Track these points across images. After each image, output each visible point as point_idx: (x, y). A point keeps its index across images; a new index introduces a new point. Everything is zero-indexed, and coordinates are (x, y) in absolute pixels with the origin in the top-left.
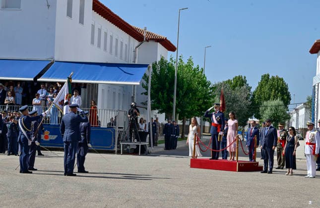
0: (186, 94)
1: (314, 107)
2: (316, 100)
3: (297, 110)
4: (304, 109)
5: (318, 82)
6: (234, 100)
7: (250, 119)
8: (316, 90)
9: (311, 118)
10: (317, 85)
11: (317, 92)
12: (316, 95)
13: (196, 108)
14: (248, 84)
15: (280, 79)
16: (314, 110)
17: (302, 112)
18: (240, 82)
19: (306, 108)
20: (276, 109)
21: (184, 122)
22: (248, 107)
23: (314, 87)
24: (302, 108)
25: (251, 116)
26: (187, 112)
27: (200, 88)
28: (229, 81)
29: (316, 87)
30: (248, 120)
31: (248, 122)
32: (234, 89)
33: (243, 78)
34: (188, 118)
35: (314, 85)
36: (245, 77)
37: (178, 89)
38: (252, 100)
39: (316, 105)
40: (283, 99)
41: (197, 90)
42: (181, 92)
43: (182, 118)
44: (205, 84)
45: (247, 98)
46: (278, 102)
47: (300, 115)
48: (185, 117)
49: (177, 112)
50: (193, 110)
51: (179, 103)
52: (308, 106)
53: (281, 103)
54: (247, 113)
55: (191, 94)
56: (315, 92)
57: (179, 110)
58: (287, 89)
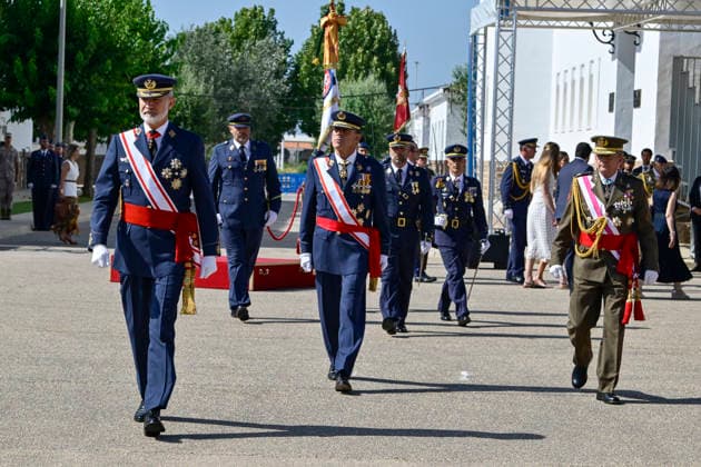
0: (96, 61)
1: (473, 98)
2: (480, 76)
3: (424, 108)
4: (445, 105)
5: (485, 25)
6: (240, 80)
7: (287, 137)
8: (480, 47)
9: (467, 131)
10: (482, 31)
11: (481, 53)
12: (480, 61)
13: (127, 105)
14: (282, 34)
15: (376, 16)
16: (474, 105)
17: (440, 113)
18: (260, 25)
19: (452, 101)
20: (367, 106)
21: (89, 148)
22: (280, 101)
23: (475, 37)
24: (438, 101)
25: (290, 128)
26: (100, 115)
27: (138, 42)
28: (223, 22)
29: (481, 39)
30: (280, 138)
31: (283, 145)
32: (238, 48)
33: (266, 13)
34: (101, 133)
35: (472, 32)
36: (272, 11)
37: (71, 46)
38: (294, 78)
39: (479, 91)
40: (384, 76)
41: (126, 49)
42: (80, 56)
43: (85, 134)
44: (152, 32)
45: (278, 74)
46: (371, 83)
47: (433, 121)
48: (94, 132)
49: (67, 117)
50: (116, 108)
51: (75, 88)
52: (455, 96)
53: (382, 86)
54: (279, 117)
55: (109, 62)
56: (476, 53)
57: (75, 111)
58: (394, 47)
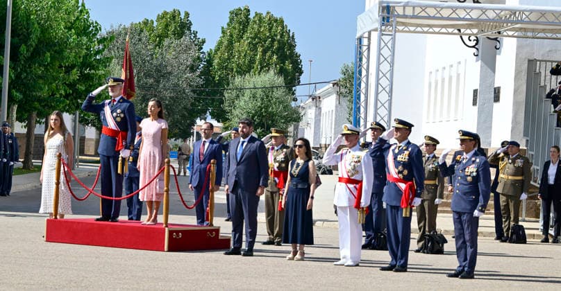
0: (36, 54)
1: (358, 91)
2: (364, 73)
3: (317, 100)
4: (334, 97)
5: (369, 30)
6: (161, 73)
7: (199, 122)
8: (365, 48)
9: (352, 119)
10: (366, 35)
11: (365, 54)
12: (364, 60)
13: (63, 92)
14: (195, 33)
15: (276, 21)
16: (359, 98)
17: (330, 103)
18: (178, 26)
19: (340, 94)
20: (267, 96)
21: (30, 128)
22: (194, 91)
23: (360, 39)
24: (328, 94)
25: (201, 114)
26: (40, 100)
27: (73, 38)
28: (146, 23)
29: (365, 42)
30: (193, 123)
31: (195, 129)
32: (159, 45)
33: (182, 16)
34: (40, 115)
35: (358, 35)
36: (187, 14)
37: (16, 40)
38: (207, 72)
39: (363, 85)
40: (282, 72)
41: (64, 44)
42: (23, 48)
43: (26, 115)
44: (85, 29)
45: (193, 69)
46: (270, 77)
47: (323, 111)
48: (34, 114)
49: (11, 100)
50: (53, 95)
51: (18, 76)
52: (343, 90)
53: (280, 80)
54: (192, 104)
55: (49, 54)
56: (361, 53)
57: (18, 95)
58: (292, 47)
